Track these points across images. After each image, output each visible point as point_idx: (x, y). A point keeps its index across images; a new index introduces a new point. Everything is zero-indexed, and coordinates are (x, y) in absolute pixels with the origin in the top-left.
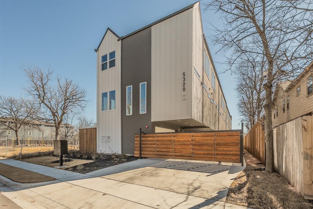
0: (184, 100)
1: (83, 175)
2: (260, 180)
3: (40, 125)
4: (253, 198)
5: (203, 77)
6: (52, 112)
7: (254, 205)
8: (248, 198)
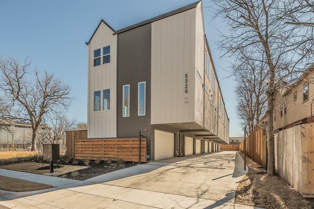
0: (186, 102)
1: (81, 182)
2: (263, 182)
3: (10, 126)
4: (259, 198)
5: (204, 79)
6: (28, 111)
7: (261, 204)
8: (254, 199)
